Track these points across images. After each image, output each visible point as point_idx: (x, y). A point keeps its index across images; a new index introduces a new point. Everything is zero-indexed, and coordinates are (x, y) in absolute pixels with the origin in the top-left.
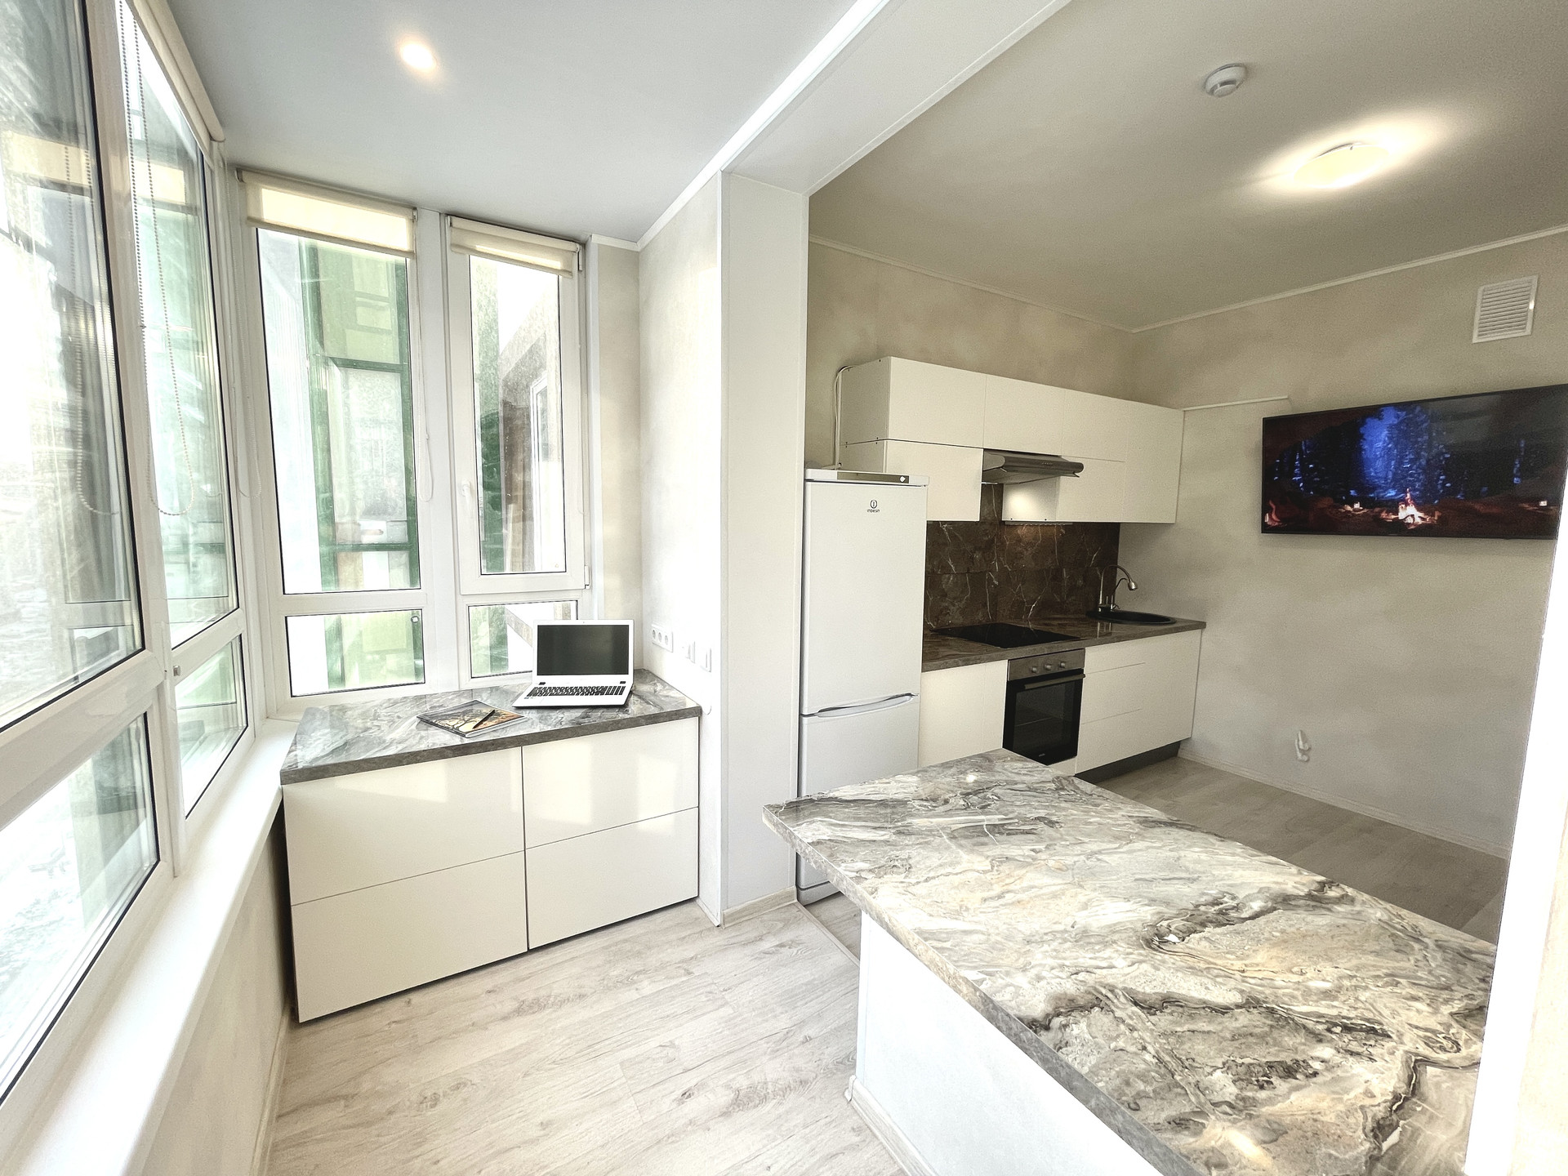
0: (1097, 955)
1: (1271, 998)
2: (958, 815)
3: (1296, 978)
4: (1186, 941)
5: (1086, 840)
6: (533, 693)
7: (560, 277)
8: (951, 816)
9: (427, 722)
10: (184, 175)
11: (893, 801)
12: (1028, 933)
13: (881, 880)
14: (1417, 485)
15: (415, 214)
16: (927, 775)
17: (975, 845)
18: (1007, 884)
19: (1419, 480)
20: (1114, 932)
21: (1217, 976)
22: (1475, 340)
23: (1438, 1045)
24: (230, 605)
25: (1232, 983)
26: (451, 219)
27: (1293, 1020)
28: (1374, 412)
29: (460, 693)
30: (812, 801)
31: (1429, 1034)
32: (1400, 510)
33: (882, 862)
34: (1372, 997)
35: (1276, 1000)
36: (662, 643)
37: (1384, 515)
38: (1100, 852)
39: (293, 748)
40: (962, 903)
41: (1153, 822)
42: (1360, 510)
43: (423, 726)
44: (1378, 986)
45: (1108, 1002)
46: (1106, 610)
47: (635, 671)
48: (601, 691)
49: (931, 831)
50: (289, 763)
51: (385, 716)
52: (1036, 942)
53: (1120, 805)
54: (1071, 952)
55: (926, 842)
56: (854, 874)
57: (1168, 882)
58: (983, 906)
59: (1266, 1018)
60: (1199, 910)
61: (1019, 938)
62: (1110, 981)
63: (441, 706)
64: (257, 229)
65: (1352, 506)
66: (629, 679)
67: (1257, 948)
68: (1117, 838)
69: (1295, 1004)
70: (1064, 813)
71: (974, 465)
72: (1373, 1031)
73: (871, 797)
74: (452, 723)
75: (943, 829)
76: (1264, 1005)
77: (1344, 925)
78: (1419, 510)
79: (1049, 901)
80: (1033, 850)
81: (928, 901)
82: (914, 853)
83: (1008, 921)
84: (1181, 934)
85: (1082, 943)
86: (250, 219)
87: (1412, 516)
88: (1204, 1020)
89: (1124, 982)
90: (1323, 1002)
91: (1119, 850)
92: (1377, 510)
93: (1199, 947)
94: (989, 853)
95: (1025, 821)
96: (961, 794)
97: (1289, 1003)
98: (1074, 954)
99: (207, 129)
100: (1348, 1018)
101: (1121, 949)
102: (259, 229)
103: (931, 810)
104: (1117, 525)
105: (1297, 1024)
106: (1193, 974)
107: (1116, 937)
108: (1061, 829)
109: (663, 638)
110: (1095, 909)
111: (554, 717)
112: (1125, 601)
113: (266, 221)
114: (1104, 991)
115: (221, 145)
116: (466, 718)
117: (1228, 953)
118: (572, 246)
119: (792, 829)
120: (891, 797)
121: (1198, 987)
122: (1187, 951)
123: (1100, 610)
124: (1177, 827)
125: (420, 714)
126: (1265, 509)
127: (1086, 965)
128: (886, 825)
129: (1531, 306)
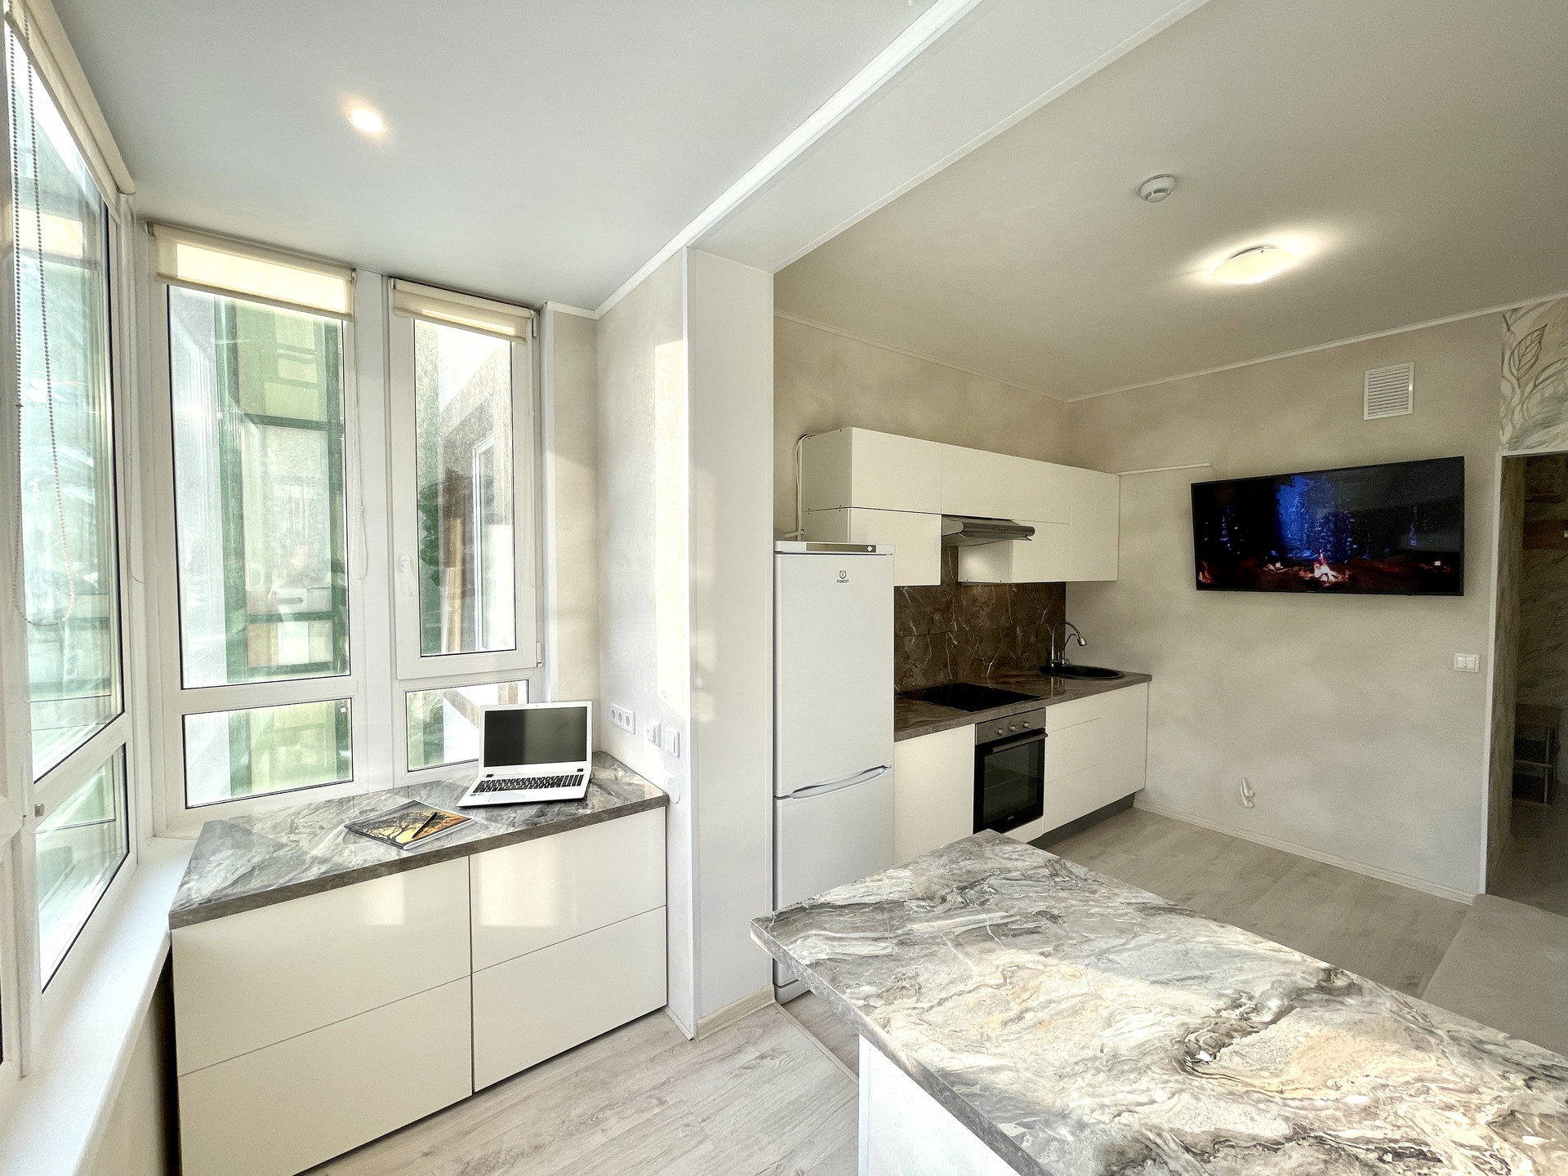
0: (1135, 1086)
1: (1316, 1125)
2: (958, 915)
3: (1333, 1095)
4: (1218, 1058)
5: (1092, 936)
6: (481, 788)
7: (513, 343)
8: (951, 917)
9: (357, 832)
10: (83, 227)
11: (889, 902)
12: (1058, 1064)
13: (891, 1008)
14: (1328, 546)
15: (354, 275)
16: (919, 867)
17: (982, 952)
18: (1023, 1001)
19: (1329, 542)
20: (1144, 1055)
21: (1259, 1101)
22: (1366, 417)
23: (1488, 1166)
24: (113, 709)
25: (1274, 1107)
26: (394, 281)
27: (1344, 1150)
28: (1287, 479)
29: (395, 791)
30: (803, 909)
31: (1477, 1154)
32: (1316, 569)
33: (889, 983)
34: (1409, 1109)
35: (1321, 1126)
36: (624, 724)
37: (1302, 573)
38: (1108, 951)
39: (186, 878)
40: (982, 1030)
41: (1152, 908)
42: (1281, 569)
43: (352, 836)
44: (1411, 1096)
45: (1159, 1151)
46: (1058, 665)
47: (594, 754)
48: (556, 782)
49: (934, 938)
50: (182, 900)
51: (304, 827)
52: (1068, 1076)
53: (1116, 891)
54: (1108, 1085)
55: (931, 953)
56: (861, 1002)
57: (1183, 983)
58: (1005, 1032)
59: (1317, 1151)
60: (1221, 1016)
61: (1050, 1071)
62: (1155, 1121)
63: (373, 810)
64: (168, 286)
65: (1274, 566)
66: (587, 765)
67: (1287, 1060)
68: (1122, 932)
69: (1341, 1128)
70: (1064, 904)
71: (934, 531)
72: (1421, 1155)
73: (866, 900)
74: (387, 832)
75: (946, 934)
76: (1312, 1135)
77: (1360, 1021)
78: (1332, 569)
79: (1070, 1019)
80: (1042, 954)
81: (946, 1031)
82: (921, 969)
83: (1033, 1050)
84: (1211, 1051)
85: (1115, 1072)
86: (160, 276)
87: (1326, 574)
88: (1259, 1162)
89: (1169, 1121)
90: (1366, 1123)
91: (1126, 947)
92: (1296, 568)
93: (1231, 1065)
94: (999, 962)
95: (1027, 916)
96: (958, 888)
97: (1335, 1128)
98: (1111, 1088)
99: (115, 183)
100: (1396, 1141)
101: (1156, 1076)
102: (171, 287)
103: (929, 912)
104: (1064, 584)
105: (1349, 1155)
106: (1235, 1101)
107: (1148, 1060)
108: (1065, 925)
109: (624, 719)
110: (1119, 1025)
111: (505, 817)
112: (1075, 656)
113: (179, 278)
114: (1152, 1136)
115: (131, 198)
116: (404, 825)
117: (1261, 1069)
118: (525, 313)
119: (785, 948)
120: (886, 897)
121: (1243, 1118)
122: (1222, 1071)
123: (1053, 665)
124: (1177, 913)
125: (347, 822)
126: (1199, 568)
127: (1125, 1102)
128: (887, 934)
129: (1411, 388)
